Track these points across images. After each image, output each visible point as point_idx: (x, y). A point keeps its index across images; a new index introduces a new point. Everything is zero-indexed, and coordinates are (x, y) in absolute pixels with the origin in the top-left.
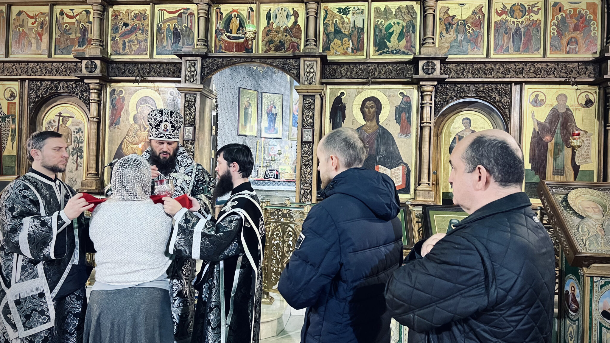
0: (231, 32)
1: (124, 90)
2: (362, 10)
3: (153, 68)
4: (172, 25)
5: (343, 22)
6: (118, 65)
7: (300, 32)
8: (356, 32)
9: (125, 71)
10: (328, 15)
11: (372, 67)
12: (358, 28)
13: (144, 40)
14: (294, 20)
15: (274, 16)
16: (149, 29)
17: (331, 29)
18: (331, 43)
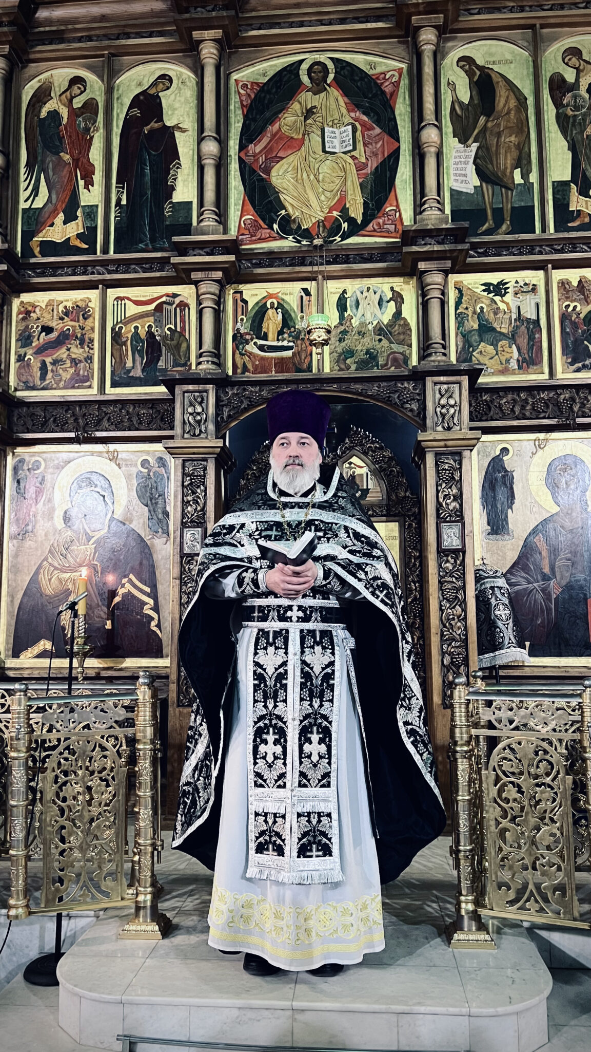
0: (265, 338)
1: (44, 460)
2: (533, 285)
3: (106, 414)
4: (143, 327)
5: (497, 311)
6: (31, 409)
7: (409, 332)
8: (523, 328)
9: (46, 422)
10: (464, 298)
11: (567, 395)
12: (528, 320)
13: (85, 359)
14: (395, 310)
15: (354, 303)
16: (96, 336)
17: (472, 323)
18: (473, 351)
